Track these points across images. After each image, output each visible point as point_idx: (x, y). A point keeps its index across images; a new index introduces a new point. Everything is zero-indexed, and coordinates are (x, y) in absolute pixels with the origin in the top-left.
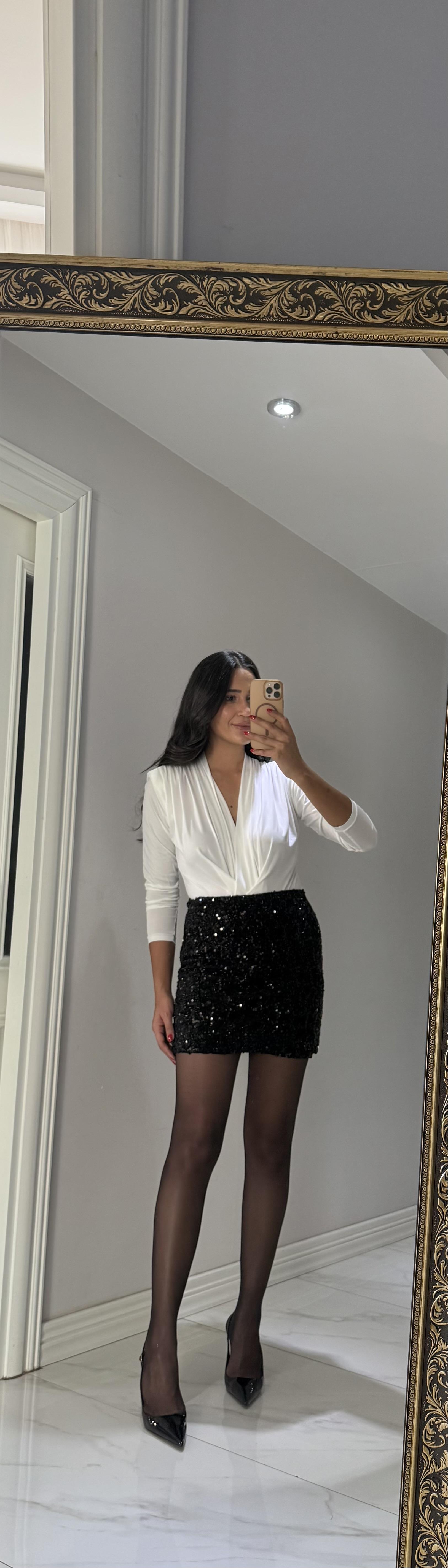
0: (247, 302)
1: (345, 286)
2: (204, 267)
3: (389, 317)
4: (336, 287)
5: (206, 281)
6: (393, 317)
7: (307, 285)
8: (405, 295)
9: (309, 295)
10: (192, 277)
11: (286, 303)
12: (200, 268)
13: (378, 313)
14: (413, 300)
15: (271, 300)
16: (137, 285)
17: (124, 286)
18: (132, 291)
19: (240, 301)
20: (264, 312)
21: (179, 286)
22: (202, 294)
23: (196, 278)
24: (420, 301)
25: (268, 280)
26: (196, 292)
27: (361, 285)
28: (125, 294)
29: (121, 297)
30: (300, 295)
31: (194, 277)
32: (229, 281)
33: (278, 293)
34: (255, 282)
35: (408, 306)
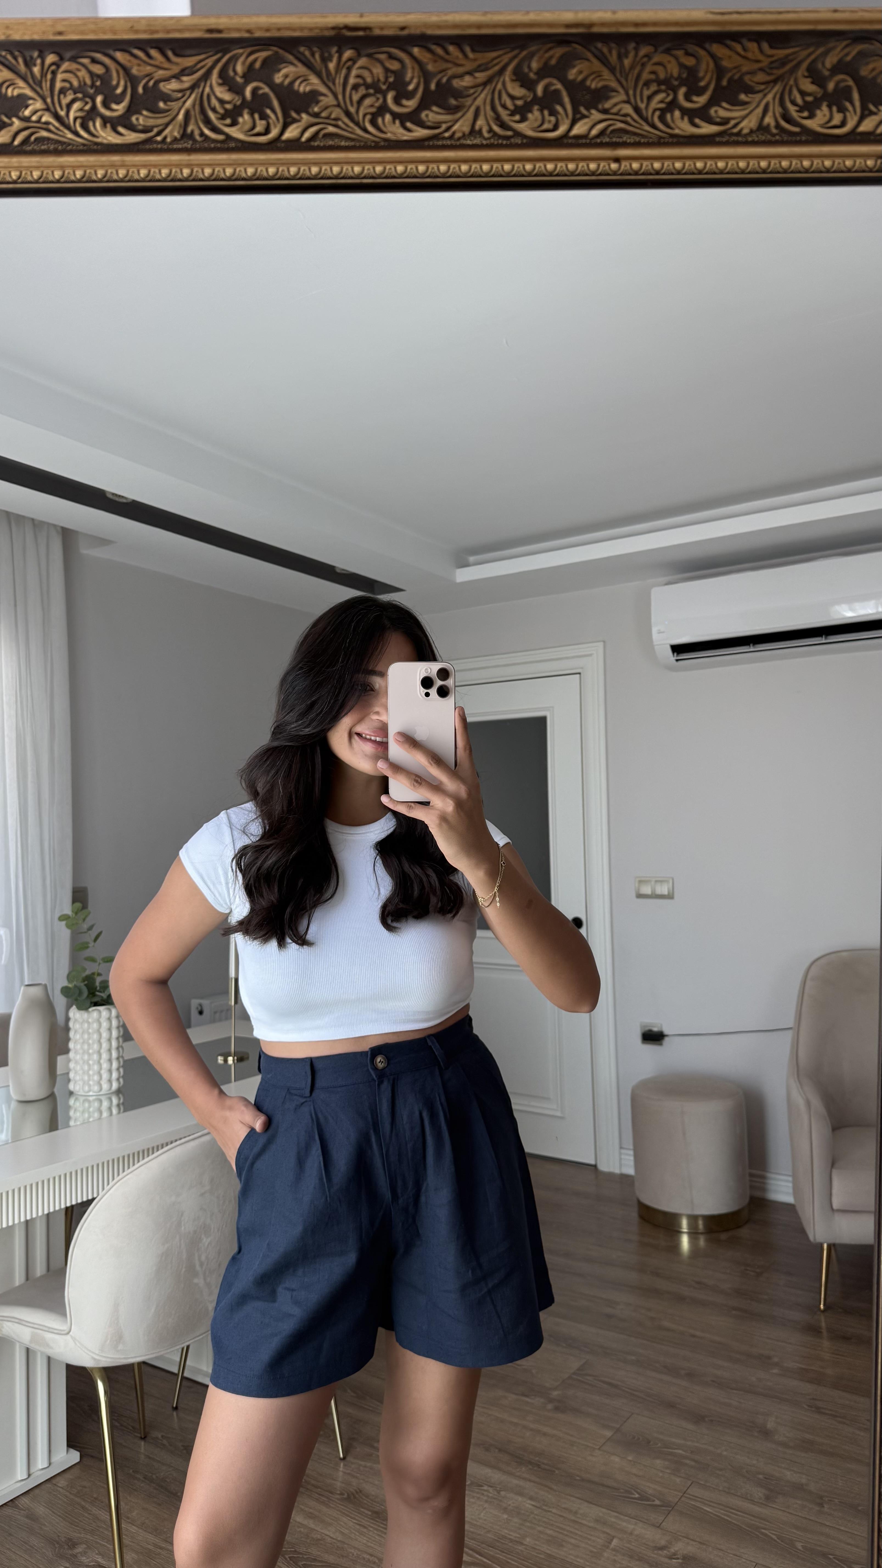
0: (424, 105)
1: (632, 55)
2: (330, 25)
3: (725, 121)
4: (613, 58)
5: (335, 60)
6: (733, 122)
7: (551, 57)
8: (761, 69)
9: (555, 81)
10: (303, 54)
11: (509, 103)
12: (322, 29)
13: (702, 114)
14: (775, 81)
15: (475, 99)
16: (187, 81)
17: (161, 85)
18: (180, 95)
19: (411, 104)
20: (462, 126)
21: (278, 78)
22: (329, 94)
23: (313, 55)
24: (792, 82)
25: (468, 49)
26: (315, 87)
27: (667, 51)
28: (165, 102)
29: (155, 110)
30: (537, 82)
31: (307, 53)
32: (382, 57)
33: (489, 81)
34: (442, 58)
35: (765, 95)
